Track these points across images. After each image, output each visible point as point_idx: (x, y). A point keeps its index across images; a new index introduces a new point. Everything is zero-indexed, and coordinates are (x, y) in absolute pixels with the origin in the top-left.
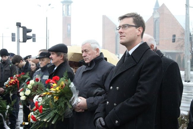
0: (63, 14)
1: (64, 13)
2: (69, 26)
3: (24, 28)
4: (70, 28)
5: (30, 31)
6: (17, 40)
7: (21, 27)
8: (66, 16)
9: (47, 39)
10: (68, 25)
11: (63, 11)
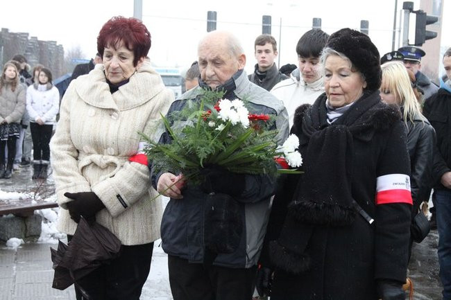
3: (420, 14)
5: (432, 21)
6: (403, 40)
7: (414, 12)
9: (394, 33)
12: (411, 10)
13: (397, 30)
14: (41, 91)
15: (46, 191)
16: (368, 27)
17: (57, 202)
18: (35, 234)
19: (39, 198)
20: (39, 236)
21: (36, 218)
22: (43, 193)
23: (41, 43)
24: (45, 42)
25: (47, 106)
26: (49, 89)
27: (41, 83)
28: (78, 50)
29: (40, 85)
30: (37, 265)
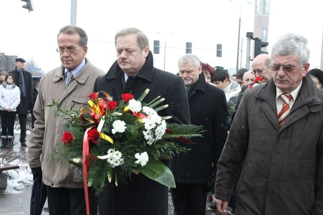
0: (256, 11)
1: (258, 9)
2: (265, 32)
3: (257, 40)
4: (267, 35)
5: (265, 45)
8: (261, 14)
9: (238, 52)
10: (263, 29)
11: (256, 7)
12: (252, 38)
13: (240, 50)
14: (9, 89)
15: (11, 157)
16: (221, 48)
17: (18, 165)
18: (3, 187)
19: (6, 162)
20: (5, 189)
21: (3, 176)
22: (8, 159)
23: (7, 57)
24: (10, 56)
25: (14, 99)
26: (13, 87)
27: (8, 83)
28: (32, 62)
29: (8, 85)
30: (4, 210)
